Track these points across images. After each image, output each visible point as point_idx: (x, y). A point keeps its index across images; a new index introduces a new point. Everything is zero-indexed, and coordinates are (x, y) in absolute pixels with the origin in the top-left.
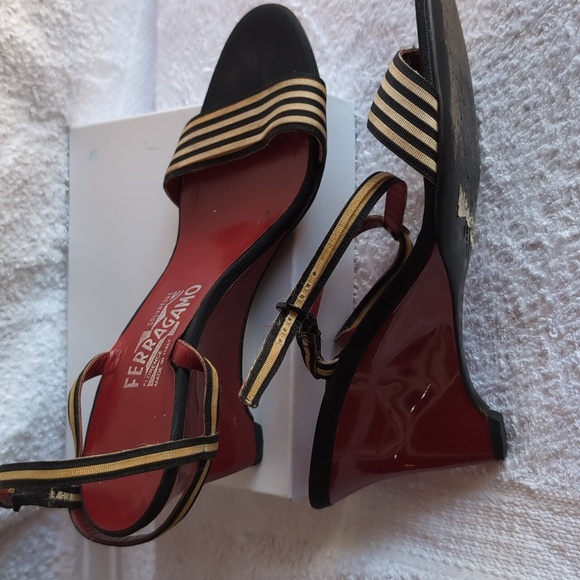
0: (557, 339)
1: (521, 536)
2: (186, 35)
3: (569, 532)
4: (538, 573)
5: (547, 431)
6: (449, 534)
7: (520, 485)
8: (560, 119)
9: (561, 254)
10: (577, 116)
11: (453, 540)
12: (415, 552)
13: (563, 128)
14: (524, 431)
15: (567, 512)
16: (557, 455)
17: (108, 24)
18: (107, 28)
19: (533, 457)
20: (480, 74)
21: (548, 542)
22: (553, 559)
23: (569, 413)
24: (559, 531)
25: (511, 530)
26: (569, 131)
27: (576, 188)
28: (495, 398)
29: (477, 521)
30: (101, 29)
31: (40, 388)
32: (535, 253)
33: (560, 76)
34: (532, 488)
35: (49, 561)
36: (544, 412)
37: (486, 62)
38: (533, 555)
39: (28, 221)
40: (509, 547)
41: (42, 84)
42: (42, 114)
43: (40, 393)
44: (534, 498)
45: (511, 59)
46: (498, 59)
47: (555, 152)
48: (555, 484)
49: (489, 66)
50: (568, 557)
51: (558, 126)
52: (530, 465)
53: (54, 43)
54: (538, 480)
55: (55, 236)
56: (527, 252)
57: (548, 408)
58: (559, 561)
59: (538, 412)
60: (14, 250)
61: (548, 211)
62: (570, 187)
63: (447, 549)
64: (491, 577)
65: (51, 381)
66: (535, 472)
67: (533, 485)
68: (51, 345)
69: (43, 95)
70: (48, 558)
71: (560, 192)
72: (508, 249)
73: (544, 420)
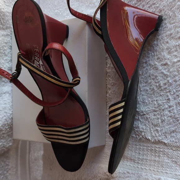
0: (173, 94)
1: (163, 158)
3: (178, 156)
4: (168, 170)
5: (170, 124)
6: (139, 158)
7: (162, 142)
8: (173, 23)
9: (174, 67)
10: (179, 22)
11: (140, 160)
12: (128, 164)
13: (174, 26)
14: (163, 124)
15: (177, 150)
16: (173, 132)
19: (166, 133)
21: (171, 160)
22: (173, 165)
23: (177, 118)
24: (175, 156)
25: (159, 156)
26: (176, 27)
27: (179, 45)
28: (153, 114)
29: (148, 154)
31: (5, 114)
32: (165, 67)
33: (172, 9)
34: (166, 143)
35: (8, 170)
36: (169, 118)
38: (167, 164)
40: (159, 162)
41: (4, 17)
42: (4, 27)
43: (5, 116)
44: (167, 146)
45: (156, 4)
46: (152, 4)
47: (171, 34)
48: (173, 141)
49: (149, 7)
50: (178, 164)
51: (172, 26)
52: (165, 135)
53: (7, 4)
54: (168, 140)
55: (9, 66)
56: (163, 67)
57: (171, 116)
58: (175, 165)
59: (167, 118)
61: (169, 53)
62: (177, 45)
63: (138, 163)
64: (153, 171)
65: (9, 112)
66: (166, 137)
68: (9, 101)
69: (5, 21)
70: (7, 169)
71: (173, 47)
72: (157, 66)
73: (169, 121)
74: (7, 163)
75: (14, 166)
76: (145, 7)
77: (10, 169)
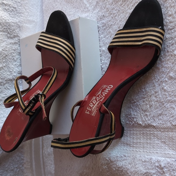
1: (153, 140)
2: (51, 9)
3: (166, 137)
4: (159, 150)
5: (157, 108)
6: (133, 142)
7: (151, 125)
11: (135, 144)
12: (124, 149)
14: (151, 109)
15: (165, 131)
16: (160, 115)
17: (30, 9)
18: (30, 10)
19: (154, 116)
20: (131, 8)
21: (161, 140)
22: (163, 145)
23: (163, 102)
24: (164, 137)
25: (150, 139)
28: (142, 101)
29: (141, 137)
30: (28, 11)
34: (154, 125)
35: (23, 164)
36: (156, 103)
37: (132, 5)
38: (157, 145)
39: (9, 66)
40: (150, 143)
41: (10, 27)
42: (12, 36)
44: (156, 128)
46: (135, 3)
48: (161, 123)
50: (167, 144)
52: (153, 119)
54: (156, 123)
55: (18, 70)
57: (157, 101)
58: (164, 145)
59: (154, 103)
60: (4, 75)
63: (133, 146)
64: (146, 153)
66: (155, 121)
67: (155, 125)
69: (11, 31)
70: (22, 163)
73: (156, 105)
74: (22, 158)
75: (29, 160)
76: (129, 6)
77: (25, 163)
